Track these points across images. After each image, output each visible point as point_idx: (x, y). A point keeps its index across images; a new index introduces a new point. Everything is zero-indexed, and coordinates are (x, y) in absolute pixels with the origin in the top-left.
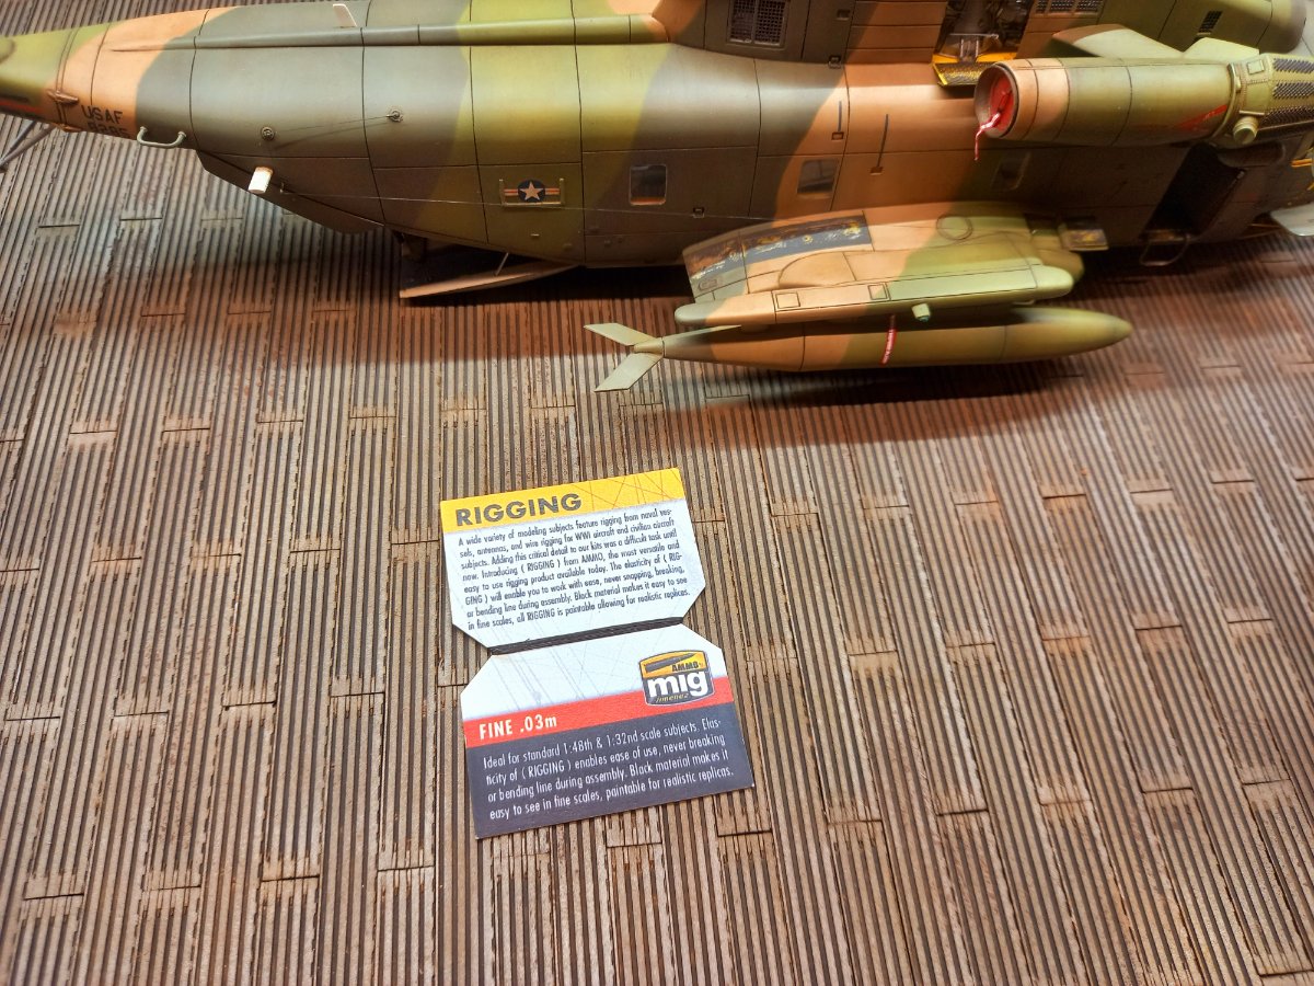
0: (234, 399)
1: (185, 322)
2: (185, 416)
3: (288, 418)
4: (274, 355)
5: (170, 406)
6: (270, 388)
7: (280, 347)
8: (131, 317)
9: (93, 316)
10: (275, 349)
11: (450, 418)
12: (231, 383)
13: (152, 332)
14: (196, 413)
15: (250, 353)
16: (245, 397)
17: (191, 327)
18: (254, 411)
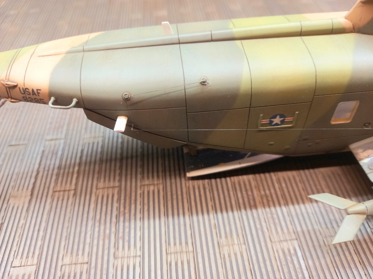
0: (101, 243)
1: (75, 194)
2: (74, 254)
3: (132, 255)
4: (122, 214)
5: (66, 248)
6: (121, 235)
7: (125, 208)
8: (48, 193)
9: (29, 193)
10: (122, 209)
11: (225, 251)
12: (99, 231)
13: (58, 200)
14: (80, 252)
15: (109, 212)
16: (107, 241)
17: (78, 197)
18: (112, 251)
